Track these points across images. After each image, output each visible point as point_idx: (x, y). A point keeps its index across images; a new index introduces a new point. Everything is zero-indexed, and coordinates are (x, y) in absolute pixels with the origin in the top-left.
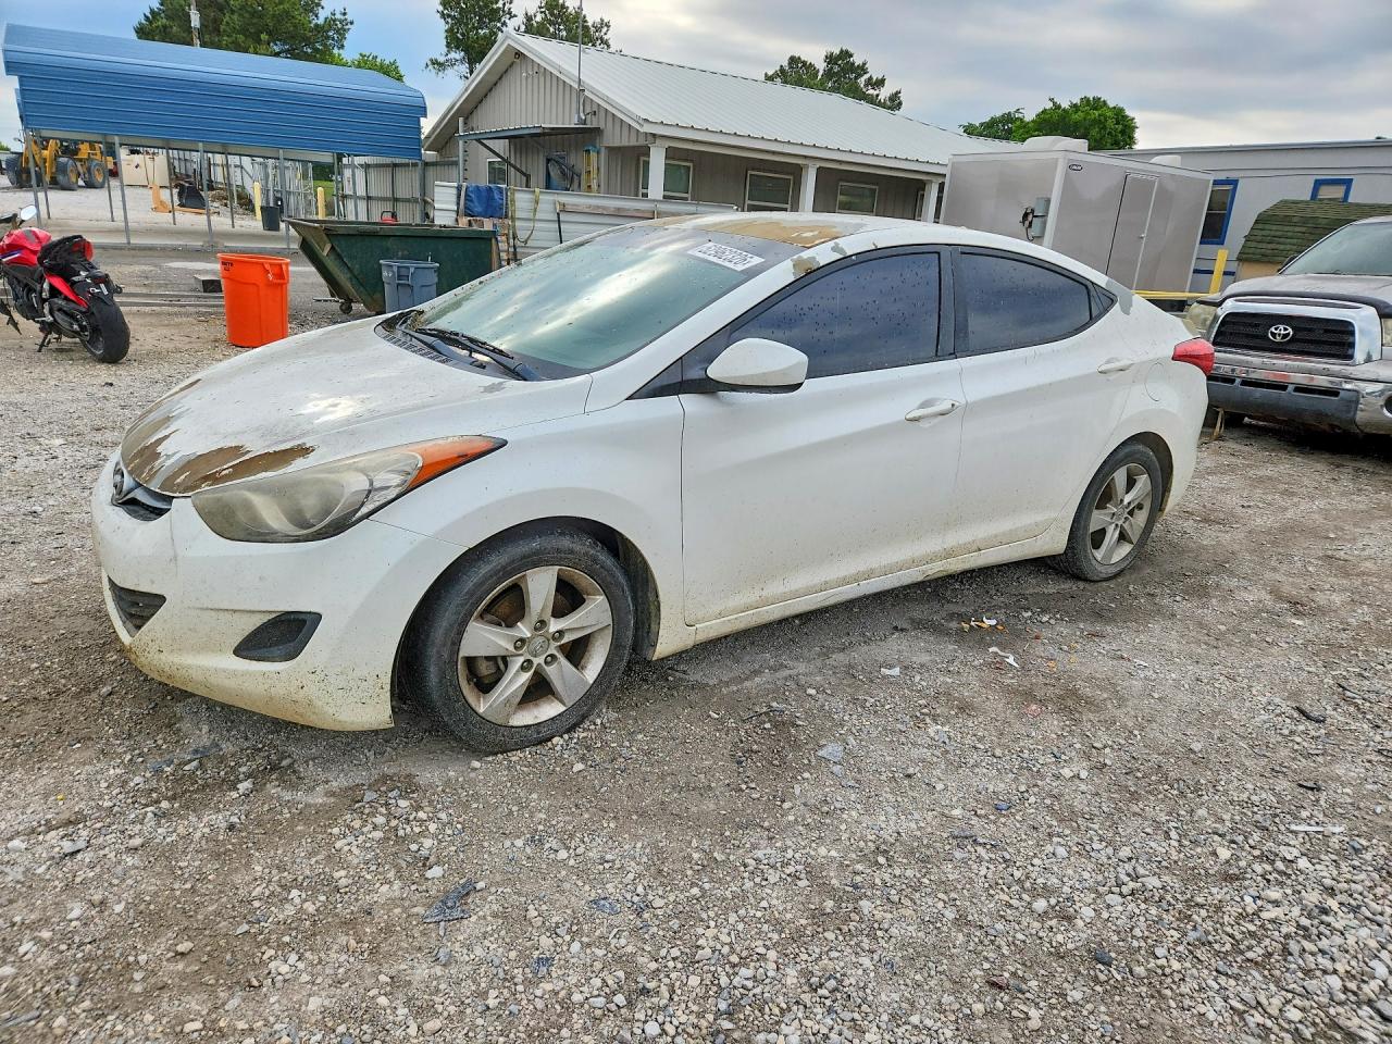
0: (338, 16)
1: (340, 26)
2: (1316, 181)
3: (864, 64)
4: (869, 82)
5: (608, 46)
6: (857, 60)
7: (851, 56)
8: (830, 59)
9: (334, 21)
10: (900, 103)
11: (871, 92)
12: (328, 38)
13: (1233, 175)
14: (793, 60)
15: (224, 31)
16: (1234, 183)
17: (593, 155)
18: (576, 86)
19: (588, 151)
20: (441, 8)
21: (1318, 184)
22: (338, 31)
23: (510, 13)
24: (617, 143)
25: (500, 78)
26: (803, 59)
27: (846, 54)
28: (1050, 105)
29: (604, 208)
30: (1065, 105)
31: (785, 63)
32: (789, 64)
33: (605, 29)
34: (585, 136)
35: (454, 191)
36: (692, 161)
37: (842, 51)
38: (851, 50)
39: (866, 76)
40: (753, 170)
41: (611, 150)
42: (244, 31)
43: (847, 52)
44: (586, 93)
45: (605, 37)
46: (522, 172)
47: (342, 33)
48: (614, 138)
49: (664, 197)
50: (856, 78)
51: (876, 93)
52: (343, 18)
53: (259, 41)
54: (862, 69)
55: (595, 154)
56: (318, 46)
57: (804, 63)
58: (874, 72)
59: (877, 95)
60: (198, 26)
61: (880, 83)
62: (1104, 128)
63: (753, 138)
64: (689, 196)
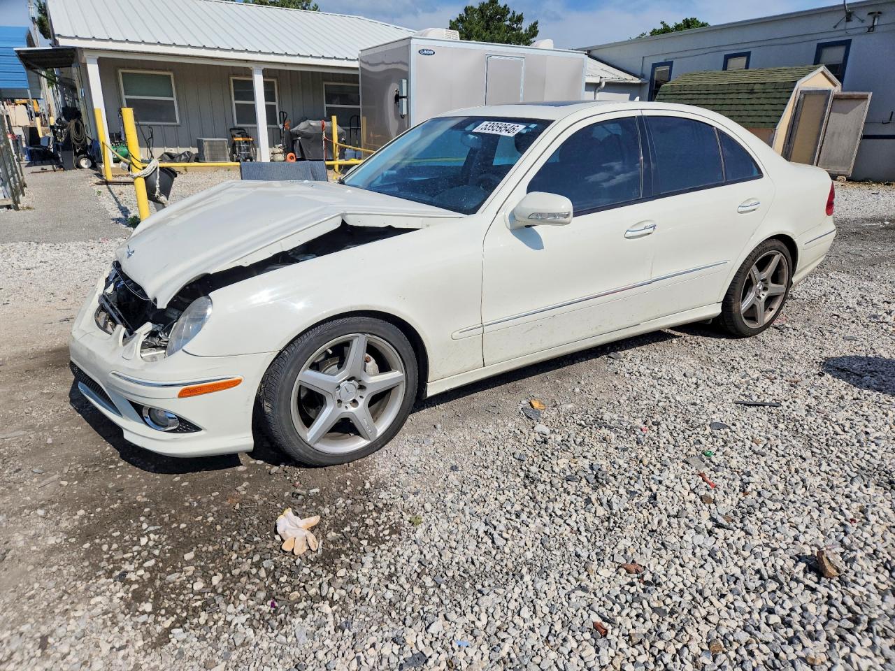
2: (725, 55)
13: (668, 58)
16: (671, 63)
64: (174, 99)
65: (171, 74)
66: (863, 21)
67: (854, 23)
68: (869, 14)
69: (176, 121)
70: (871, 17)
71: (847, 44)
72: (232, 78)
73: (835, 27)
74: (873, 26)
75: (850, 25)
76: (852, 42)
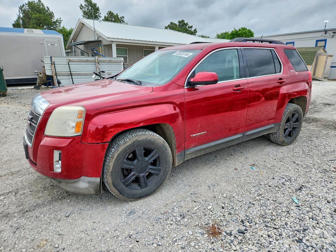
0: (59, 19)
1: (59, 21)
3: (187, 23)
4: (189, 27)
5: (124, 22)
6: (186, 22)
8: (179, 22)
9: (58, 20)
10: (197, 32)
11: (189, 29)
12: (56, 24)
14: (171, 23)
15: (31, 24)
17: (100, 47)
19: (99, 46)
20: (83, 15)
22: (59, 23)
23: (100, 16)
24: (105, 44)
25: (81, 30)
26: (173, 22)
27: (183, 21)
28: (234, 30)
29: (82, 60)
30: (238, 30)
31: (170, 24)
33: (123, 18)
34: (98, 42)
35: (50, 58)
36: (127, 47)
37: (182, 20)
39: (188, 26)
40: (144, 48)
41: (104, 45)
42: (36, 24)
43: (183, 20)
44: (96, 32)
45: (123, 20)
46: (87, 53)
47: (60, 23)
48: (104, 43)
49: (117, 56)
50: (186, 26)
51: (191, 29)
52: (60, 19)
53: (40, 26)
54: (187, 24)
55: (101, 47)
56: (54, 26)
57: (174, 24)
58: (190, 25)
59: (191, 30)
60: (22, 23)
61: (191, 27)
62: (246, 34)
63: (143, 41)
64: (127, 56)
65: (127, 48)
66: (330, 34)
67: (328, 35)
68: (332, 32)
69: (127, 63)
70: (333, 33)
71: (325, 40)
72: (143, 49)
73: (322, 35)
74: (333, 36)
75: (326, 35)
76: (327, 40)
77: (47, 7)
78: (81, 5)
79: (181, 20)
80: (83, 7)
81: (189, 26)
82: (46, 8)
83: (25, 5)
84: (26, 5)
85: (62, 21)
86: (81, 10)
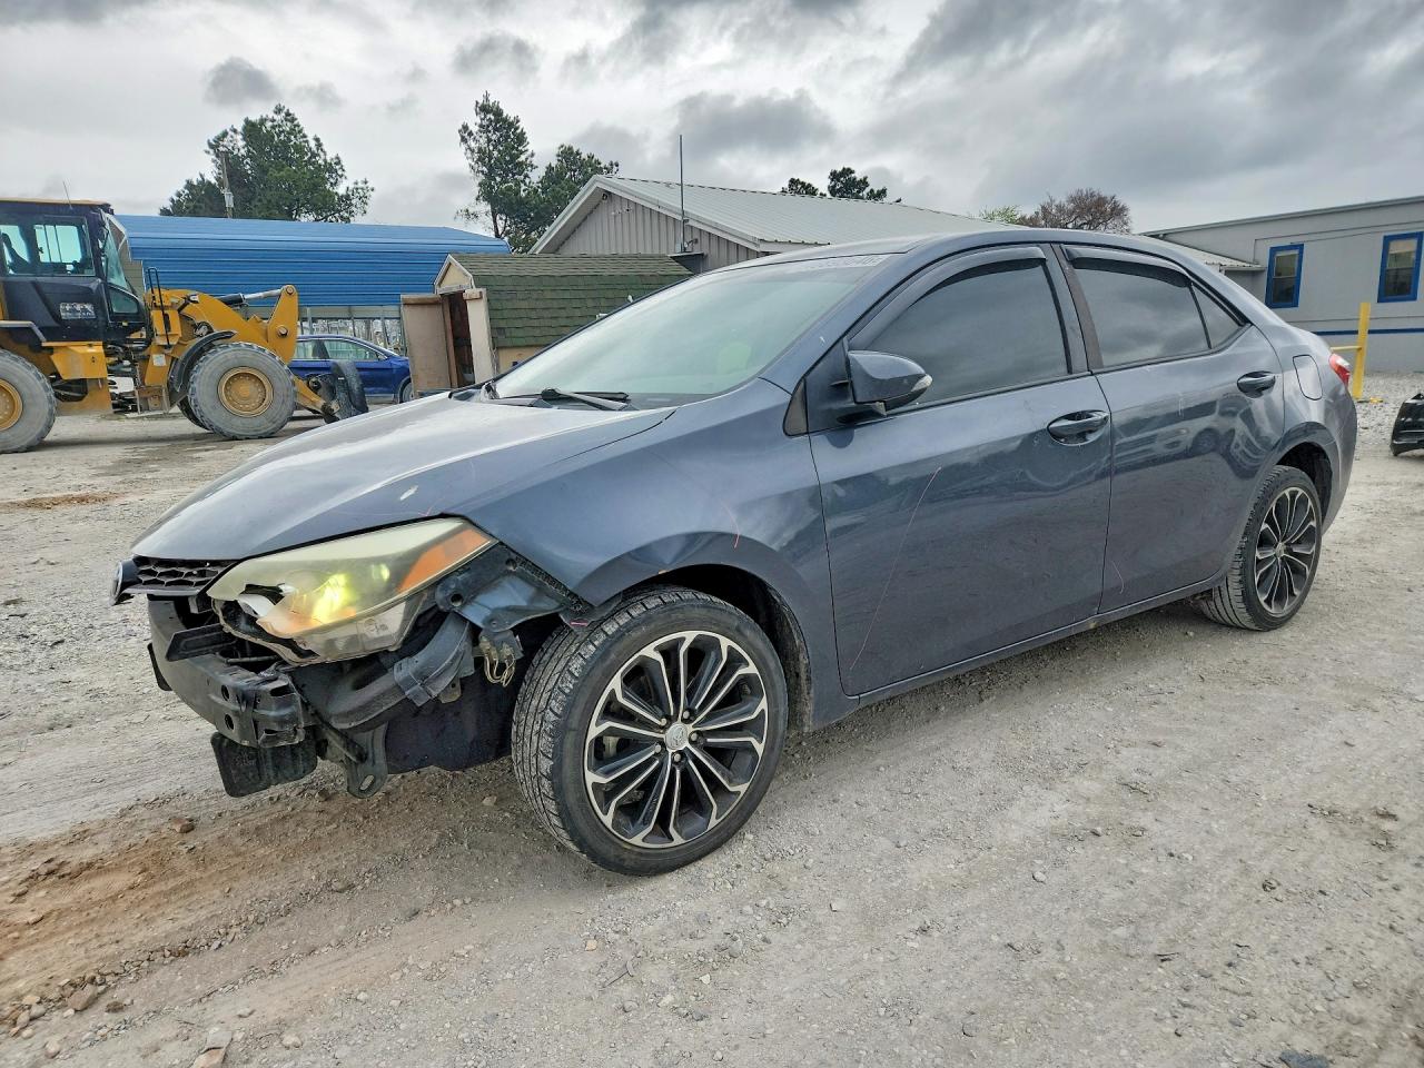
0: (360, 185)
1: (360, 191)
2: (1385, 237)
3: (865, 178)
4: (871, 194)
6: (858, 175)
7: (852, 172)
8: (833, 177)
9: (357, 189)
12: (351, 205)
13: (1296, 240)
14: (793, 181)
16: (1300, 247)
18: (680, 218)
21: (1388, 240)
22: (360, 198)
26: (801, 180)
27: (848, 171)
31: (783, 185)
32: (790, 186)
37: (844, 169)
38: (853, 168)
39: (868, 190)
44: (690, 223)
47: (364, 199)
50: (859, 192)
52: (363, 186)
54: (863, 183)
56: (343, 213)
57: (803, 184)
58: (876, 186)
60: (232, 206)
61: (882, 194)
77: (317, 140)
78: (465, 128)
79: (839, 169)
80: (470, 134)
81: (872, 191)
82: (313, 144)
83: (231, 133)
84: (233, 134)
85: (373, 190)
86: (464, 146)
